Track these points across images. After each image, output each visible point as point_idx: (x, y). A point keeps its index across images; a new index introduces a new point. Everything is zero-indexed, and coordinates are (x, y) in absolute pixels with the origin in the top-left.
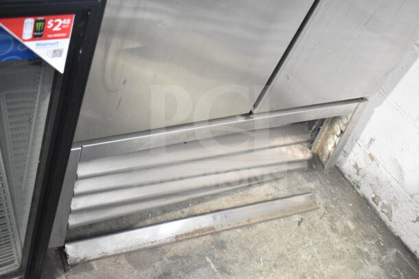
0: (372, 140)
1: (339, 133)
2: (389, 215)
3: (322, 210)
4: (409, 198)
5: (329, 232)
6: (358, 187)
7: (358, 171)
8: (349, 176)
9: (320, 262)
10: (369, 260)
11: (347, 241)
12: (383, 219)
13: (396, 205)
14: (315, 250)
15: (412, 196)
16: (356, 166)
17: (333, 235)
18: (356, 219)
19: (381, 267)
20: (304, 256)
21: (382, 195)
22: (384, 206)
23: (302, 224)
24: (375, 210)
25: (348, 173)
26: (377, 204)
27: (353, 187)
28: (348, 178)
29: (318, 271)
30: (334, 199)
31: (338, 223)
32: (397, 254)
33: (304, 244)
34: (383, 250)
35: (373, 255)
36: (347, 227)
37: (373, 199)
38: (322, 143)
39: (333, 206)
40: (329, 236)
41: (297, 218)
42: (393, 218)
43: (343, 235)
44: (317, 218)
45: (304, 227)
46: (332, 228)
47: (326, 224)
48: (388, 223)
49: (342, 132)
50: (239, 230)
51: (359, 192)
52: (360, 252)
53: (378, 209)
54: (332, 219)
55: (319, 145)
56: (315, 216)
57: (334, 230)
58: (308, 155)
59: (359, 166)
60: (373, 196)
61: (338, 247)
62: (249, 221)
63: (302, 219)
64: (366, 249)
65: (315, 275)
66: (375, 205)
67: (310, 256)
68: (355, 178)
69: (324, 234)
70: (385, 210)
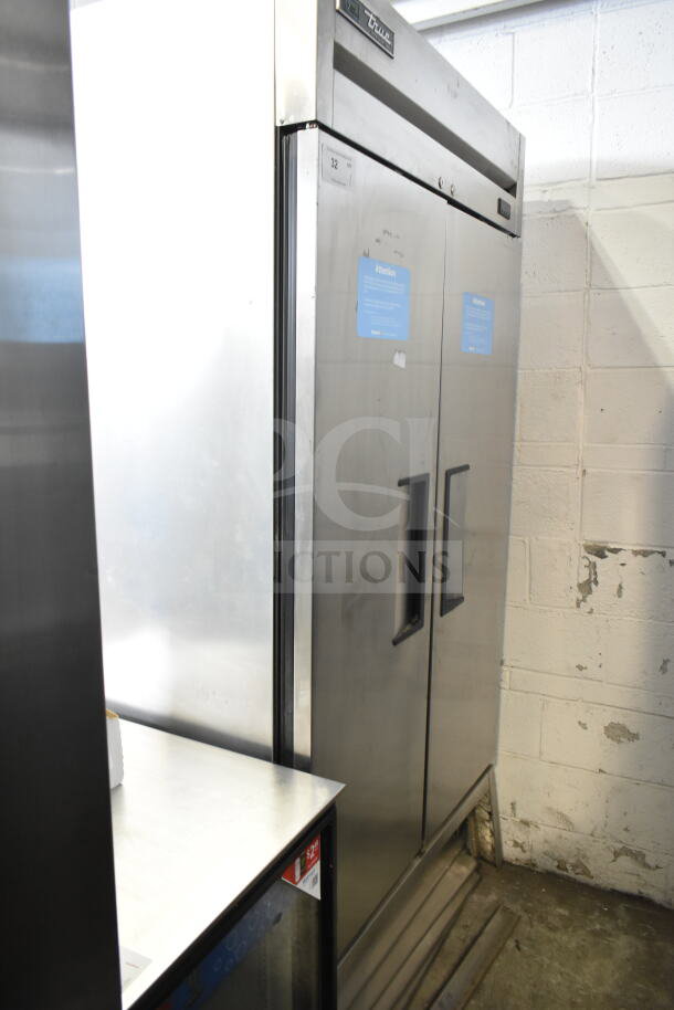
0: (513, 805)
1: (487, 817)
2: (586, 872)
3: (525, 917)
4: (591, 838)
5: (552, 935)
6: (534, 865)
7: (522, 847)
8: (517, 860)
9: (572, 974)
10: (610, 935)
11: (573, 931)
12: (583, 881)
13: (584, 856)
14: (556, 964)
15: (592, 835)
16: (516, 844)
17: (558, 935)
18: (561, 902)
19: (626, 934)
20: (554, 980)
21: (564, 855)
22: (574, 867)
23: (521, 946)
24: (569, 878)
25: (514, 858)
26: (566, 870)
27: (529, 870)
28: (518, 864)
29: (579, 986)
30: (525, 895)
31: (550, 919)
32: (627, 909)
33: (542, 966)
34: (612, 915)
35: (608, 927)
36: (561, 916)
37: (558, 867)
38: (477, 838)
39: (530, 904)
40: (556, 940)
41: (511, 944)
42: (592, 873)
43: (566, 928)
44: (528, 929)
45: (525, 948)
46: (551, 929)
47: (542, 929)
48: (592, 882)
49: (490, 814)
50: (473, 1002)
51: (539, 870)
52: (595, 933)
53: (571, 874)
54: (542, 920)
55: (474, 844)
56: (524, 928)
57: (553, 929)
58: (473, 864)
59: (520, 842)
60: (556, 864)
61: (574, 944)
62: (473, 983)
63: (517, 941)
64: (598, 927)
65: (581, 992)
66: (565, 873)
67: (559, 976)
68: (524, 857)
69: (550, 941)
70: (578, 871)
